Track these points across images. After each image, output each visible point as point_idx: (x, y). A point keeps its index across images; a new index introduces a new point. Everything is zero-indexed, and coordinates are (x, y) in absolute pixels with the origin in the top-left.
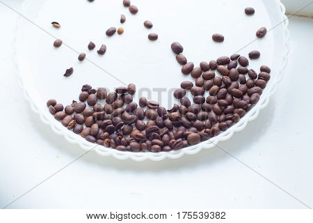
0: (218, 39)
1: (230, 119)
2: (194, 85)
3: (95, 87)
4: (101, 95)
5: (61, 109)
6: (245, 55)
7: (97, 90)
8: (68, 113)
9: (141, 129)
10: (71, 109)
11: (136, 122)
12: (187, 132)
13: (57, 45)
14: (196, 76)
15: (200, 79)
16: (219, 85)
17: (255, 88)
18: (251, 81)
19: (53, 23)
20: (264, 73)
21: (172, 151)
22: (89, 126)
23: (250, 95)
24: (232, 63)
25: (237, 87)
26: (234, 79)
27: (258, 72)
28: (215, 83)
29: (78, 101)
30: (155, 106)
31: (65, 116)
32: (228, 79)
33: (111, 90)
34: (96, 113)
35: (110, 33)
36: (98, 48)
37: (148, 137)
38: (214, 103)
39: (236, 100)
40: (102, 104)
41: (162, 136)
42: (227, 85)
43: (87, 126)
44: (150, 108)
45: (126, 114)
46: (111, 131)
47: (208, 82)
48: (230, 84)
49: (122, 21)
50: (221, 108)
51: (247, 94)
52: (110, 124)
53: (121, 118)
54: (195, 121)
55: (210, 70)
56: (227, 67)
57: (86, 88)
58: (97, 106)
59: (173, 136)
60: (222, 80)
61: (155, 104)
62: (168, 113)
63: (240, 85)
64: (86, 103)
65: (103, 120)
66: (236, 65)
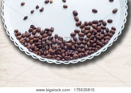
0: (95, 11)
1: (94, 50)
2: (80, 32)
3: (36, 26)
4: (38, 31)
5: (20, 35)
6: (106, 20)
7: (37, 28)
8: (23, 37)
9: (53, 48)
10: (24, 35)
11: (51, 45)
12: (73, 53)
13: (23, 4)
14: (82, 28)
15: (83, 29)
16: (92, 33)
17: (108, 37)
18: (106, 33)
20: (113, 30)
21: (65, 61)
22: (31, 44)
23: (105, 40)
24: (99, 23)
25: (99, 35)
26: (99, 31)
27: (110, 29)
28: (89, 32)
29: (28, 32)
31: (21, 38)
32: (96, 31)
33: (43, 29)
34: (34, 39)
35: (47, 2)
36: (40, 8)
37: (56, 53)
38: (88, 41)
39: (98, 41)
40: (38, 35)
41: (62, 54)
42: (95, 34)
43: (30, 44)
44: (59, 40)
45: (47, 41)
46: (40, 48)
47: (87, 31)
48: (96, 34)
50: (91, 44)
51: (103, 39)
52: (40, 45)
53: (45, 42)
54: (78, 48)
55: (89, 25)
56: (96, 25)
57: (32, 27)
58: (36, 35)
59: (67, 54)
60: (93, 31)
61: (62, 38)
62: (67, 43)
63: (101, 34)
64: (31, 33)
65: (37, 42)
66: (101, 25)
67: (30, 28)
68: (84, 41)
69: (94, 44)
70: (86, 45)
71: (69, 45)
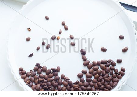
0: (104, 50)
2: (88, 73)
3: (42, 65)
4: (44, 70)
5: (24, 73)
6: (115, 60)
7: (42, 67)
9: (59, 90)
10: (29, 74)
11: (57, 86)
13: (28, 40)
14: (89, 68)
15: (91, 70)
16: (99, 74)
17: (116, 79)
18: (115, 75)
19: (28, 28)
20: (122, 72)
22: (36, 84)
23: (113, 82)
24: (108, 64)
25: (108, 77)
26: (107, 72)
27: (119, 70)
28: (97, 73)
29: (33, 71)
30: (68, 80)
32: (104, 72)
33: (49, 68)
34: (40, 79)
38: (96, 83)
39: (106, 83)
40: (44, 74)
42: (103, 75)
44: (65, 81)
46: (45, 89)
47: (95, 72)
48: (105, 75)
49: (60, 33)
50: (98, 86)
51: (112, 81)
52: (45, 86)
53: (51, 83)
55: (97, 66)
56: (105, 65)
57: (38, 65)
58: (41, 75)
60: (101, 72)
61: (68, 79)
62: (73, 85)
64: (36, 72)
65: (43, 83)
66: (110, 65)
67: (35, 66)
68: (91, 83)
69: (102, 86)
70: (94, 87)
71: (75, 87)
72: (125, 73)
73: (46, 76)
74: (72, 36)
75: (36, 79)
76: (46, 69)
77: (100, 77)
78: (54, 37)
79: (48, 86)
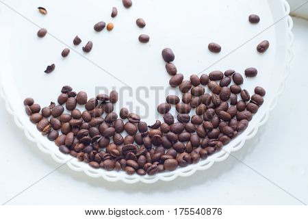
0: (215, 49)
1: (213, 146)
2: (181, 101)
3: (76, 90)
4: (81, 100)
5: (37, 110)
6: (241, 72)
7: (77, 93)
8: (45, 115)
9: (118, 143)
10: (48, 111)
11: (113, 135)
12: (165, 156)
13: (41, 34)
14: (184, 91)
15: (188, 95)
16: (207, 104)
17: (246, 112)
18: (242, 104)
19: (40, 8)
20: (258, 96)
21: (147, 176)
22: (65, 133)
23: (239, 120)
24: (226, 79)
25: (226, 109)
26: (224, 98)
27: (251, 93)
28: (202, 101)
29: (57, 104)
30: (136, 121)
31: (40, 119)
32: (217, 98)
33: (91, 96)
34: (73, 121)
35: (99, 28)
36: (83, 44)
37: (123, 155)
38: (199, 123)
39: (223, 123)
40: (81, 109)
41: (138, 157)
42: (216, 106)
43: (63, 133)
44: (130, 122)
45: (105, 125)
46: (86, 143)
47: (196, 99)
48: (219, 105)
49: (114, 15)
50: (206, 131)
51: (235, 118)
52: (86, 135)
53: (99, 129)
54: (176, 142)
55: (200, 85)
56: (218, 83)
57: (66, 90)
58: (75, 112)
59: (150, 158)
60: (211, 98)
61: (136, 117)
62: (149, 130)
63: (230, 106)
64: (64, 106)
65: (80, 130)
66: (229, 82)
67: (61, 93)
68: (190, 124)
69: (215, 131)
70: (195, 133)
71: (154, 134)
72: (265, 98)
73: (87, 114)
74: (142, 22)
75: (63, 121)
76: (87, 98)
77: (209, 110)
78: (99, 25)
79: (91, 136)
